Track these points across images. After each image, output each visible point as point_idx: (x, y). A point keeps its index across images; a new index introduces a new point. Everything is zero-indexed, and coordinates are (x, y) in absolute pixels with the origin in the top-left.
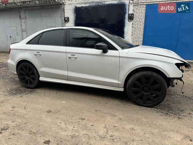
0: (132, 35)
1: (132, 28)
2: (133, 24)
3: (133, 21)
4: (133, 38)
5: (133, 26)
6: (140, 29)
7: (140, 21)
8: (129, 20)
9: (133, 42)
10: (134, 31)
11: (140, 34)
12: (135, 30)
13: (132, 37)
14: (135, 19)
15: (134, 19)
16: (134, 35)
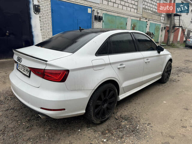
0: (41, 30)
1: (40, 22)
2: (40, 18)
3: (40, 14)
4: (43, 33)
5: (40, 20)
6: (48, 24)
7: (47, 15)
8: (35, 12)
9: (43, 38)
10: (43, 26)
11: (49, 29)
12: (43, 24)
13: (41, 32)
14: (42, 12)
15: (40, 12)
16: (43, 30)
